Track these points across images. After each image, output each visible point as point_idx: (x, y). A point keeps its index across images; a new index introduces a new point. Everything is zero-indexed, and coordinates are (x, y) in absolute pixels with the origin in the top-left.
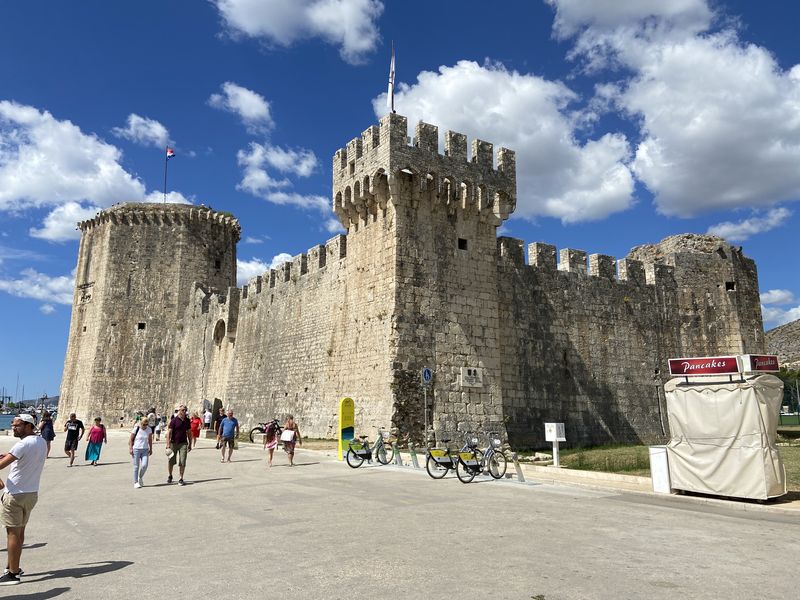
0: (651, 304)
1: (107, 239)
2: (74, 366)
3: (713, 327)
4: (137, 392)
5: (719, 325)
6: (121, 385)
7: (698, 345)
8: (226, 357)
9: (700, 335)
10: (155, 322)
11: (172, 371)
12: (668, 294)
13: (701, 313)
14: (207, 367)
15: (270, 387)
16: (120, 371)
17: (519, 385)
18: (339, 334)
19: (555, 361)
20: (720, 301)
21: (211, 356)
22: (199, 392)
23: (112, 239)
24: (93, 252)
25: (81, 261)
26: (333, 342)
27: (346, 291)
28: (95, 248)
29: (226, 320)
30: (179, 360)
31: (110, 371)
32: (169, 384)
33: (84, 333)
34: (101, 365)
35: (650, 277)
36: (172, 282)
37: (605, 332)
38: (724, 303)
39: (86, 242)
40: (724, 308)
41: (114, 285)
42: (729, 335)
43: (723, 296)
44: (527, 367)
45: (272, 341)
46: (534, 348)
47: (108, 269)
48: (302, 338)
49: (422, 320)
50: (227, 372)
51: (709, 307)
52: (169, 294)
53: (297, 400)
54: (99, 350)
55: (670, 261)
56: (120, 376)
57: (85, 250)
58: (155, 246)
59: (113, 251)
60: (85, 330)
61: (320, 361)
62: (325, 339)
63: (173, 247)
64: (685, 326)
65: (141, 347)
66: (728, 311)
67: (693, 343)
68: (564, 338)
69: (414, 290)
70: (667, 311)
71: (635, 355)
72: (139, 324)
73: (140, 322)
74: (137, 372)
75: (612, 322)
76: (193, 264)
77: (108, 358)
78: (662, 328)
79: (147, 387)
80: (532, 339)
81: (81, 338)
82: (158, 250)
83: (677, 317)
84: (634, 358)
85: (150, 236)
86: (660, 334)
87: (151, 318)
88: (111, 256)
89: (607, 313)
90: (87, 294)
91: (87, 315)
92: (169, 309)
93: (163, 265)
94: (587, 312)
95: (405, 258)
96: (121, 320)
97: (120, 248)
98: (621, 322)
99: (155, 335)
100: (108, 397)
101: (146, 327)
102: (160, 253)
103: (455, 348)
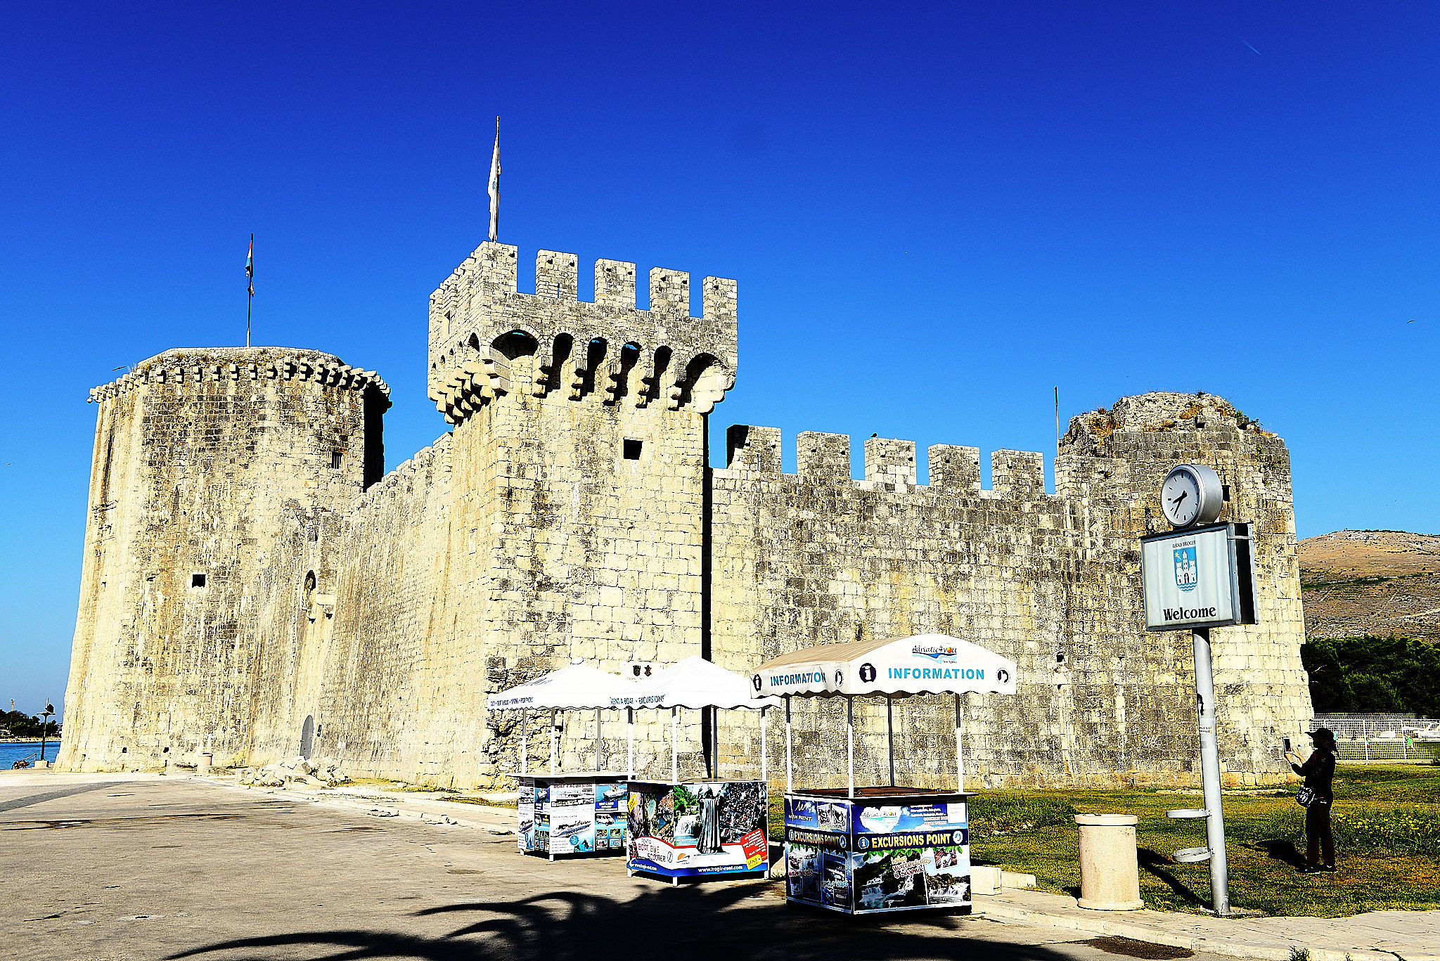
0: (1056, 532)
1: (138, 421)
2: (86, 656)
6: (166, 692)
10: (221, 574)
11: (250, 662)
12: (1096, 512)
16: (163, 665)
21: (301, 636)
23: (146, 420)
24: (116, 444)
25: (97, 461)
26: (432, 620)
27: (449, 533)
28: (119, 437)
29: (317, 572)
30: (262, 644)
33: (102, 594)
34: (131, 653)
39: (106, 427)
41: (151, 505)
45: (372, 614)
47: (140, 476)
48: (401, 611)
49: (547, 585)
50: (321, 668)
52: (247, 520)
53: (389, 717)
54: (125, 627)
56: (162, 673)
57: (103, 442)
58: (220, 432)
60: (104, 589)
61: (416, 652)
63: (253, 431)
65: (198, 619)
68: (860, 603)
69: (532, 535)
70: (1093, 544)
71: (1014, 629)
72: (195, 576)
73: (196, 573)
74: (192, 666)
75: (964, 568)
76: (290, 461)
77: (141, 641)
78: (1078, 576)
79: (208, 692)
80: (792, 606)
81: (98, 602)
82: (227, 439)
83: (1114, 555)
84: (1011, 635)
85: (211, 412)
86: (1074, 587)
87: (214, 565)
88: (144, 452)
89: (953, 554)
90: (107, 523)
91: (107, 561)
92: (245, 548)
93: (236, 465)
94: (912, 555)
95: (516, 483)
96: (162, 570)
97: (160, 437)
98: (987, 569)
99: (223, 595)
100: (143, 712)
101: (207, 581)
102: (230, 444)
103: (611, 630)
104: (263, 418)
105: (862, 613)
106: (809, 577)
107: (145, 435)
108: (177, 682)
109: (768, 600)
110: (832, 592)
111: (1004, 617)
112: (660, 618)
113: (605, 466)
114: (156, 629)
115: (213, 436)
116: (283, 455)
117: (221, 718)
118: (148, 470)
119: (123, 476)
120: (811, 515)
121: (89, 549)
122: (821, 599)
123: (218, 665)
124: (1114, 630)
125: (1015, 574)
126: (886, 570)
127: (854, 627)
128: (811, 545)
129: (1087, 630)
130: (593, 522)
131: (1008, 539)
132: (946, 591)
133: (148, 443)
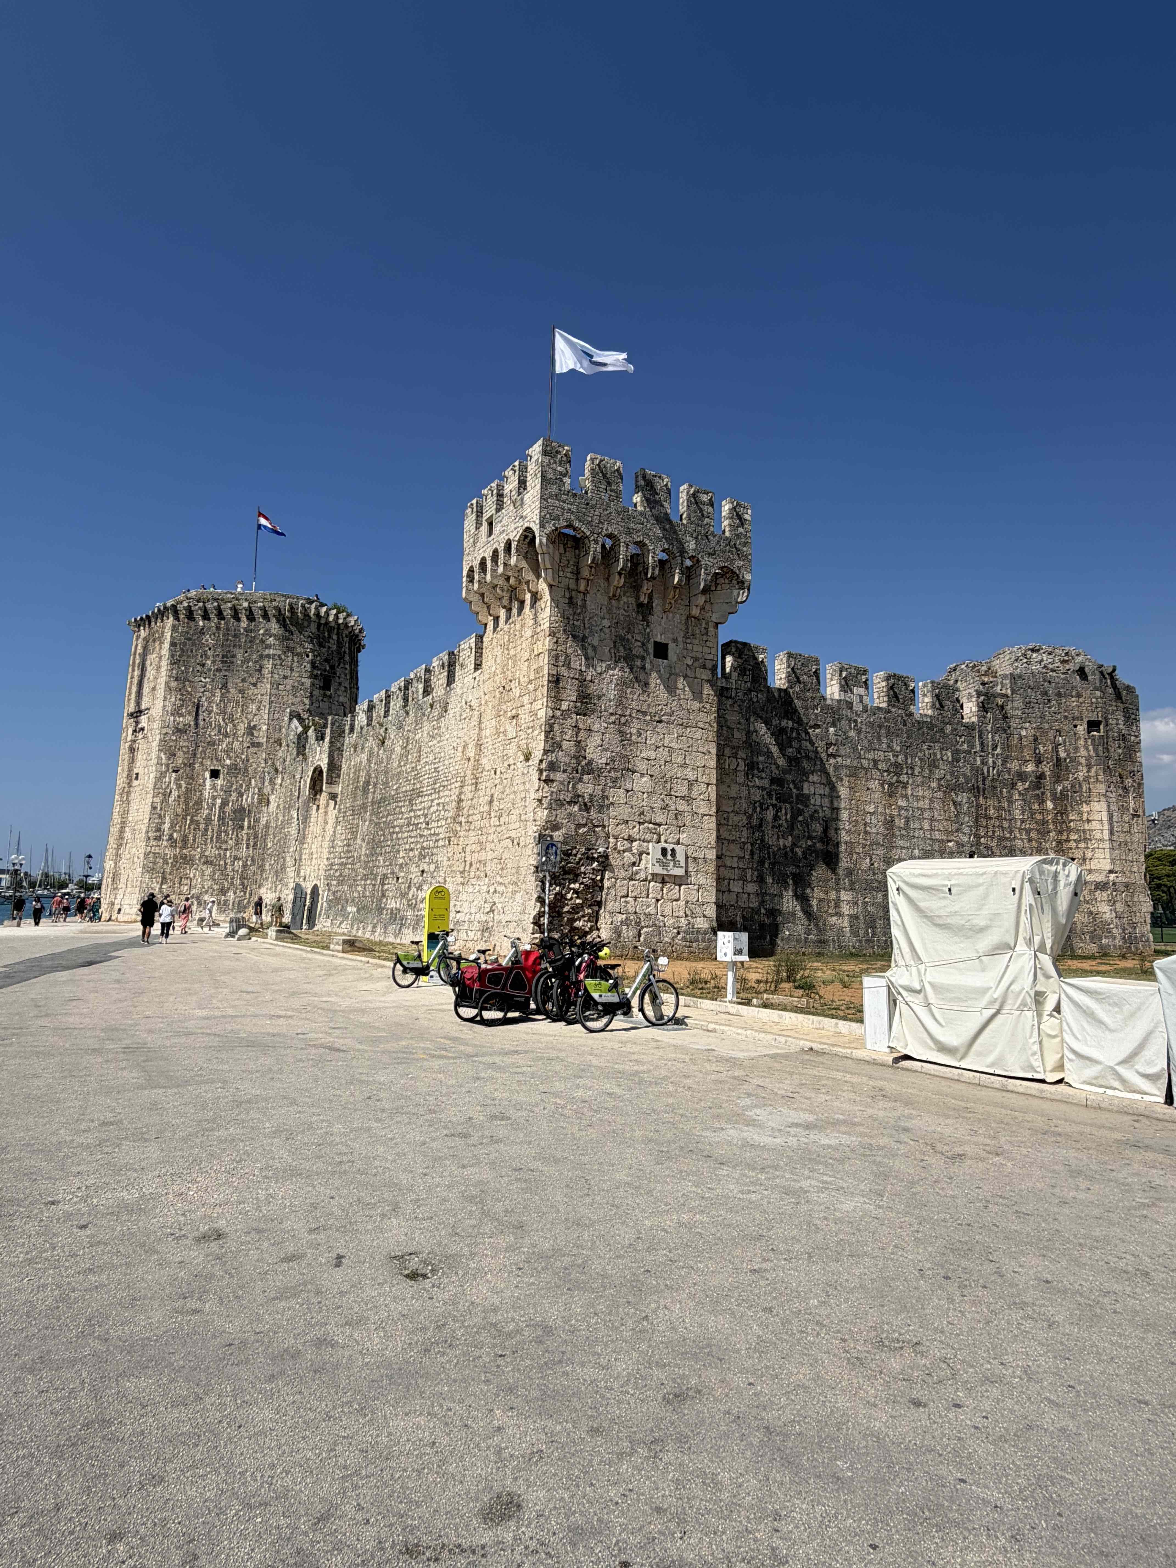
0: (969, 752)
1: (166, 645)
2: (122, 831)
3: (1064, 789)
4: (209, 870)
5: (1073, 786)
6: (188, 860)
7: (1039, 817)
8: (326, 822)
9: (1042, 802)
10: (234, 769)
11: (257, 840)
12: (997, 738)
13: (1047, 769)
14: (302, 839)
15: (378, 867)
16: (185, 840)
17: (749, 873)
18: (468, 789)
19: (810, 837)
20: (1077, 749)
21: (306, 819)
22: (291, 873)
23: (173, 644)
24: (148, 663)
25: (132, 677)
26: (460, 801)
27: (480, 722)
28: (152, 658)
29: (324, 766)
30: (267, 826)
31: (171, 837)
32: (253, 860)
33: (135, 783)
34: (159, 830)
35: (970, 709)
36: (259, 709)
37: (891, 795)
38: (1083, 752)
39: (140, 650)
40: (1083, 761)
41: (176, 713)
42: (1088, 803)
43: (1082, 742)
44: (764, 846)
45: (384, 799)
46: (776, 817)
47: (169, 689)
48: (420, 795)
49: (589, 769)
50: (326, 844)
51: (1058, 759)
52: (255, 726)
53: (409, 887)
54: (154, 808)
55: (1003, 685)
56: (184, 847)
57: (137, 661)
58: (234, 656)
59: (174, 662)
60: (137, 778)
61: (440, 830)
62: (449, 796)
63: (261, 657)
64: (1020, 786)
65: (214, 805)
66: (1089, 767)
67: (1032, 813)
68: (826, 802)
69: (577, 721)
70: (994, 763)
71: (938, 830)
72: (212, 771)
73: (212, 768)
74: (209, 841)
75: (904, 778)
76: (289, 682)
77: (167, 820)
78: (984, 789)
79: (222, 863)
80: (774, 802)
81: (131, 789)
82: (239, 662)
83: (1009, 773)
84: (937, 835)
85: (227, 640)
86: (981, 798)
87: (228, 762)
88: (172, 670)
89: (896, 765)
90: (140, 726)
91: (139, 757)
92: (255, 750)
93: (246, 685)
94: (865, 763)
95: (563, 671)
96: (185, 765)
97: (185, 658)
98: (919, 779)
99: (234, 787)
100: (168, 876)
101: (222, 776)
102: (242, 667)
103: (642, 813)
104: (269, 647)
105: (828, 812)
106: (789, 777)
107: (173, 656)
108: (197, 854)
109: (757, 795)
110: (806, 791)
111: (932, 819)
112: (683, 806)
113: (638, 663)
114: (179, 811)
115: (227, 660)
116: (285, 677)
117: (232, 883)
118: (174, 684)
119: (154, 689)
120: (790, 724)
121: (124, 747)
122: (797, 796)
123: (230, 842)
124: (1008, 835)
125: (940, 785)
126: (847, 776)
127: (821, 822)
128: (791, 750)
129: (990, 834)
130: (627, 713)
131: (935, 754)
132: (890, 796)
133: (175, 663)
